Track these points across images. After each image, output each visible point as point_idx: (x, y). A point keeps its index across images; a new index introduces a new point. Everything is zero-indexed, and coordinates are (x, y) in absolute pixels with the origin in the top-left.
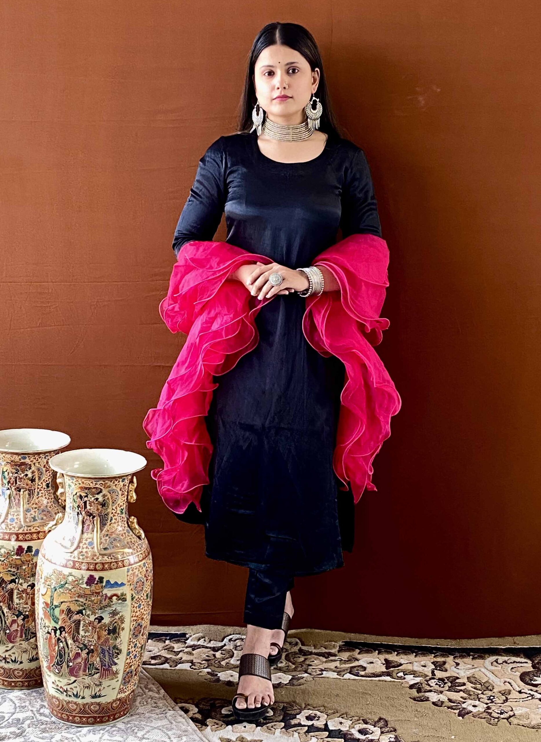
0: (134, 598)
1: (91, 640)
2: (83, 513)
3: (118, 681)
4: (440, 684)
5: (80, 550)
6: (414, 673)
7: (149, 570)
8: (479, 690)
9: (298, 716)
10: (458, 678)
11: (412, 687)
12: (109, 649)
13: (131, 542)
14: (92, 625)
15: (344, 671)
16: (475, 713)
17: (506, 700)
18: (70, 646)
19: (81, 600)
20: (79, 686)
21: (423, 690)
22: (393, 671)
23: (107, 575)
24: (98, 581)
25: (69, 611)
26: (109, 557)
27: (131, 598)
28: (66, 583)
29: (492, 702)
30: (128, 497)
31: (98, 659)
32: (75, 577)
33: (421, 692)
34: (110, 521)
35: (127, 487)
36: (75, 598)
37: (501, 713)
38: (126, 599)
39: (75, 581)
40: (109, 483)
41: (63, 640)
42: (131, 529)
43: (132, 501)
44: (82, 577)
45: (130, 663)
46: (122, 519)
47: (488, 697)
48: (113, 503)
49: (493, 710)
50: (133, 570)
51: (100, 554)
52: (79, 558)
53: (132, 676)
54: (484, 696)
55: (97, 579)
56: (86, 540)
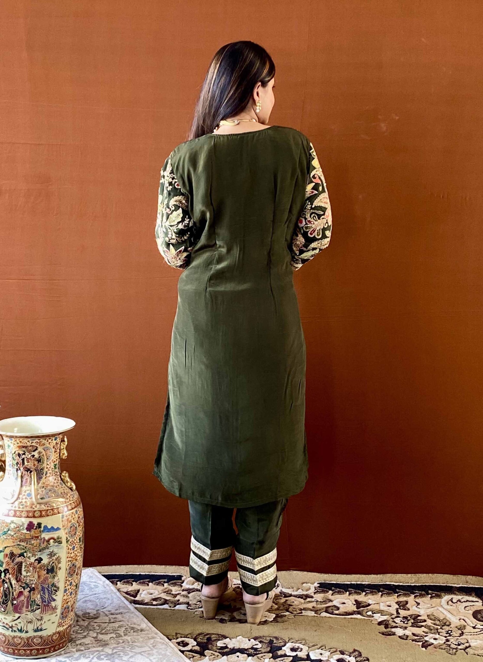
0: (69, 541)
1: (32, 579)
2: (22, 469)
3: (57, 615)
4: (404, 620)
5: (20, 500)
6: (382, 612)
7: (81, 517)
8: (438, 625)
9: (283, 648)
10: (419, 616)
11: (380, 623)
12: (48, 586)
13: (64, 492)
14: (33, 566)
15: (320, 610)
16: (437, 645)
17: (462, 634)
18: (14, 586)
19: (22, 544)
20: (23, 621)
21: (389, 626)
22: (363, 610)
23: (45, 521)
24: (36, 527)
25: (12, 555)
26: (46, 506)
27: (66, 541)
28: (9, 530)
29: (450, 635)
30: (60, 454)
31: (39, 596)
32: (16, 524)
33: (388, 628)
34: (46, 475)
35: (59, 446)
36: (17, 542)
37: (459, 645)
38: (62, 542)
39: (17, 527)
40: (43, 441)
41: (8, 581)
42: (64, 483)
43: (64, 457)
44: (23, 523)
45: (67, 599)
46: (55, 473)
47: (446, 631)
48: (47, 459)
49: (452, 642)
50: (66, 516)
51: (38, 503)
52: (19, 508)
53: (69, 611)
54: (443, 631)
55: (36, 525)
56: (25, 492)
